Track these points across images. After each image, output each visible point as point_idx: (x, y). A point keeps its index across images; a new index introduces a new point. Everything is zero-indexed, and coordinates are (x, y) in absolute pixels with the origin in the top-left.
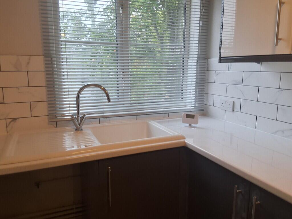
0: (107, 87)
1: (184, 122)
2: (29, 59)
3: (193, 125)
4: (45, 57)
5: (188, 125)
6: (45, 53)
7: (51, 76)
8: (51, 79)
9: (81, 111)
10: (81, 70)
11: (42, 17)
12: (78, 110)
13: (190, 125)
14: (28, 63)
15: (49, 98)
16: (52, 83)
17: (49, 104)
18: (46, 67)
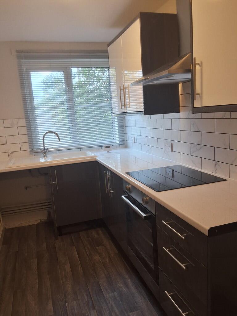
0: (59, 133)
1: (105, 150)
2: (18, 121)
3: (110, 152)
4: (26, 119)
5: (107, 152)
6: (26, 117)
7: (30, 129)
8: (30, 130)
9: (46, 147)
10: (47, 124)
11: (23, 99)
12: (44, 146)
13: (108, 152)
14: (18, 123)
15: (29, 140)
16: (30, 132)
17: (29, 144)
18: (27, 124)
